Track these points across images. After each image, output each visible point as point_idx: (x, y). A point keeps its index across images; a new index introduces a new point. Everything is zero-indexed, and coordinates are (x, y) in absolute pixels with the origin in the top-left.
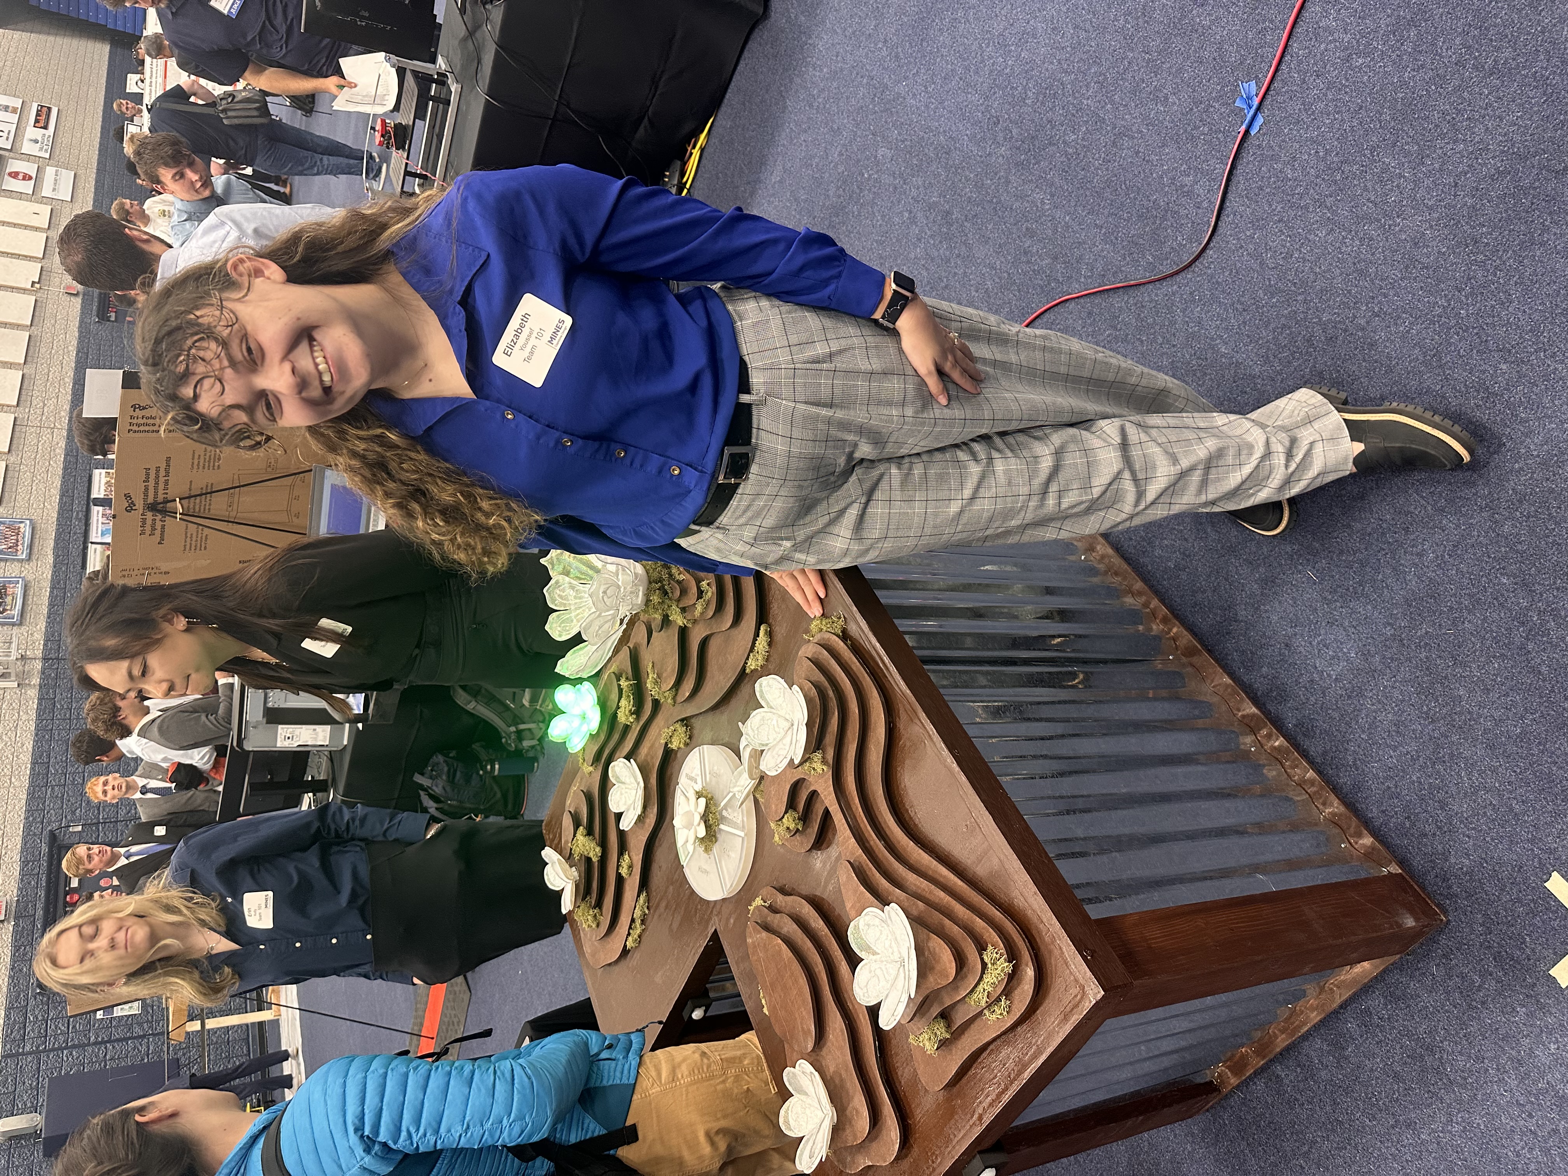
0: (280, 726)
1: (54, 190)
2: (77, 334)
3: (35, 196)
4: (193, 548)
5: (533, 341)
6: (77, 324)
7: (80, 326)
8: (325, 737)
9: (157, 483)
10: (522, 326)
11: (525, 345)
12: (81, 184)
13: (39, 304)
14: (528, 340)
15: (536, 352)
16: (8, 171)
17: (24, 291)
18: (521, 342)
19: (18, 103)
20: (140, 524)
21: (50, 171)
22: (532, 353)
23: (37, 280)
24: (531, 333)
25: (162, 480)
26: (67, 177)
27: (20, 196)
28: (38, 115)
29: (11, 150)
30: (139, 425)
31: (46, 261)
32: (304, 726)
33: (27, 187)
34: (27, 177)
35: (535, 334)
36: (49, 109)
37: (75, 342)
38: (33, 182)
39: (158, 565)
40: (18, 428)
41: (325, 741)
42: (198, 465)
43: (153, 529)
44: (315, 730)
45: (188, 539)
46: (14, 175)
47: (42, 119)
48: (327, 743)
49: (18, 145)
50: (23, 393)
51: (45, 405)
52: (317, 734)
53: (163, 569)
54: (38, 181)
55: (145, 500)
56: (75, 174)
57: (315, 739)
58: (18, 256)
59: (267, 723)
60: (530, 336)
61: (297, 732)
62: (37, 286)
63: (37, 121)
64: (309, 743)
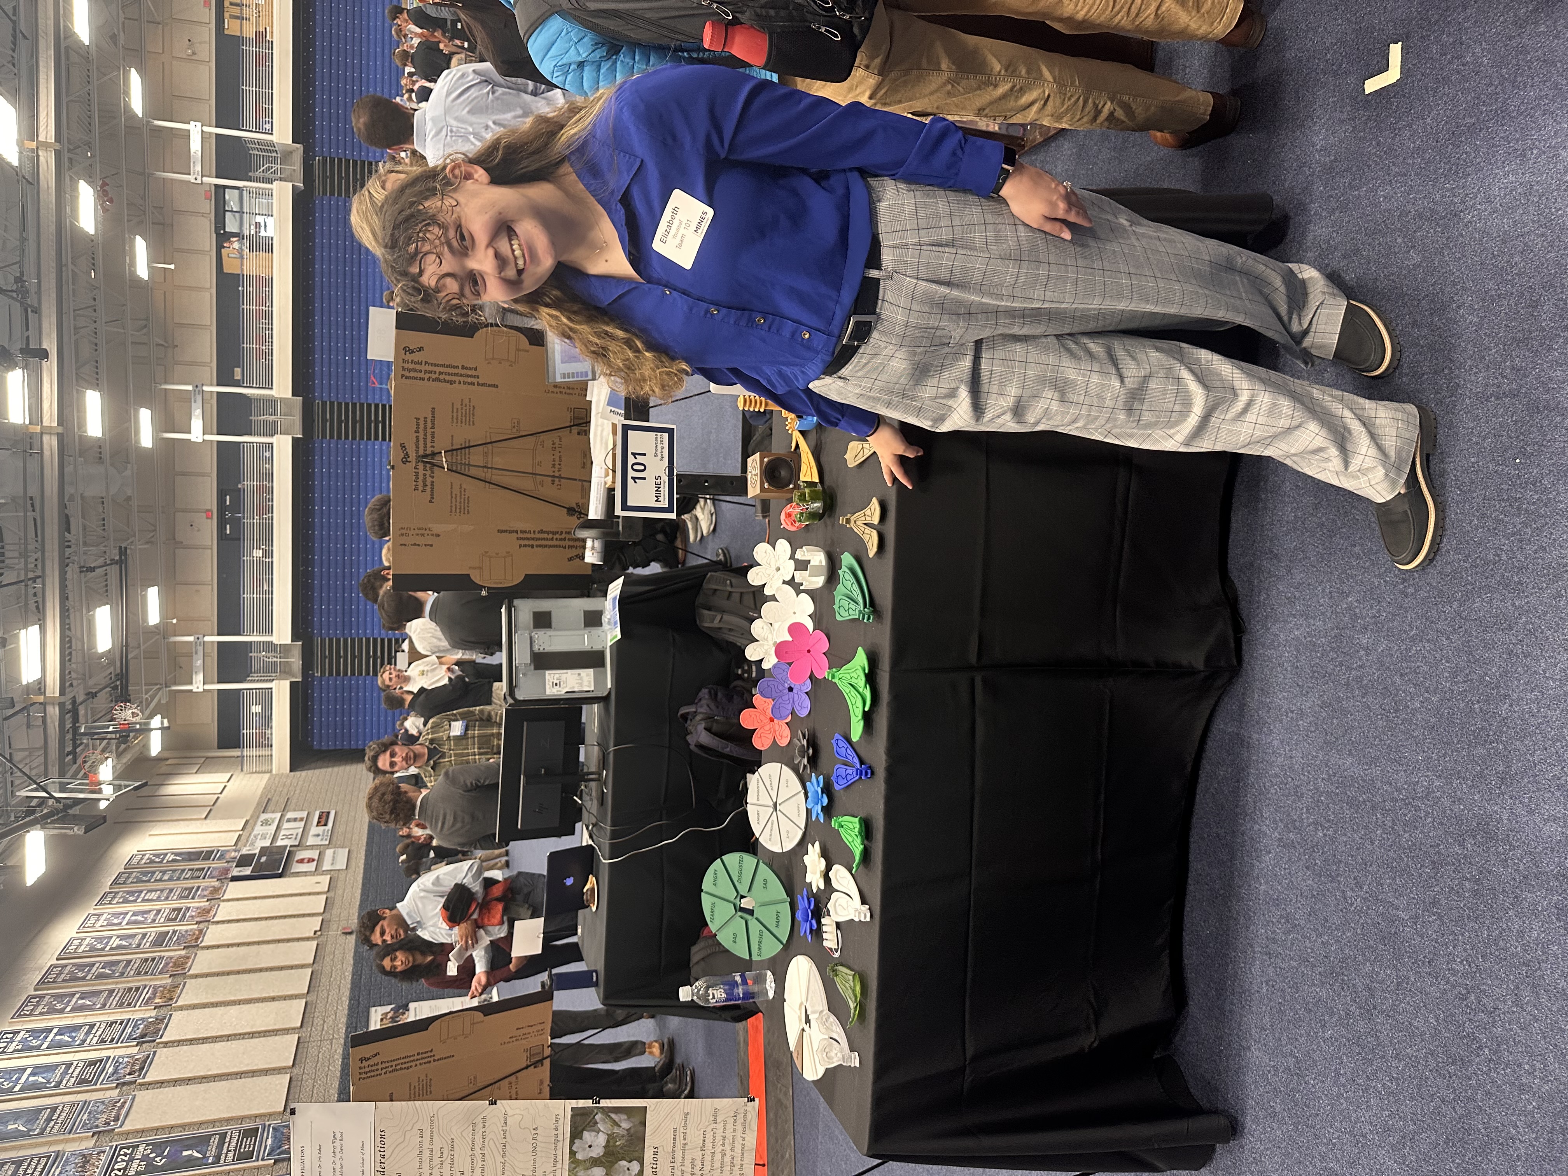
0: (547, 672)
1: (332, 864)
2: (352, 962)
3: (317, 871)
4: (458, 511)
5: (682, 231)
6: (352, 955)
7: (355, 955)
8: (590, 682)
9: (425, 435)
10: (673, 218)
11: (676, 234)
12: (353, 855)
13: (320, 947)
14: (678, 229)
15: (685, 240)
16: (296, 859)
17: (308, 939)
18: (673, 231)
19: (304, 814)
20: (414, 478)
21: (329, 853)
22: (682, 241)
23: (318, 929)
24: (680, 223)
25: (429, 431)
26: (343, 854)
27: (305, 874)
28: (320, 818)
29: (298, 846)
30: (409, 370)
31: (326, 914)
32: (569, 671)
33: (312, 867)
34: (311, 860)
35: (683, 225)
36: (328, 813)
37: (350, 969)
38: (315, 863)
39: (430, 526)
40: (301, 1046)
41: (590, 687)
42: (457, 419)
43: (425, 485)
44: (579, 674)
45: (454, 500)
46: (301, 861)
47: (323, 820)
48: (592, 689)
49: (303, 841)
50: (306, 1015)
51: (324, 1022)
52: (581, 679)
53: (435, 532)
54: (320, 860)
55: (417, 451)
56: (349, 851)
57: (581, 684)
58: (304, 915)
59: (536, 669)
60: (679, 226)
61: (564, 677)
62: (319, 933)
63: (319, 822)
64: (576, 690)
